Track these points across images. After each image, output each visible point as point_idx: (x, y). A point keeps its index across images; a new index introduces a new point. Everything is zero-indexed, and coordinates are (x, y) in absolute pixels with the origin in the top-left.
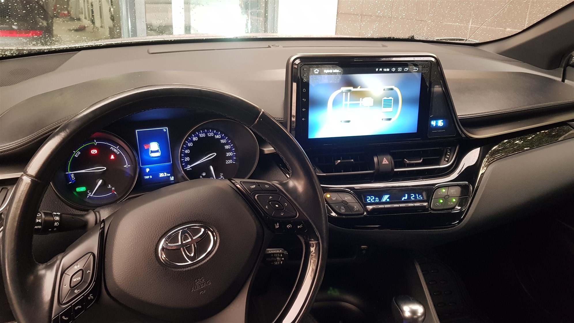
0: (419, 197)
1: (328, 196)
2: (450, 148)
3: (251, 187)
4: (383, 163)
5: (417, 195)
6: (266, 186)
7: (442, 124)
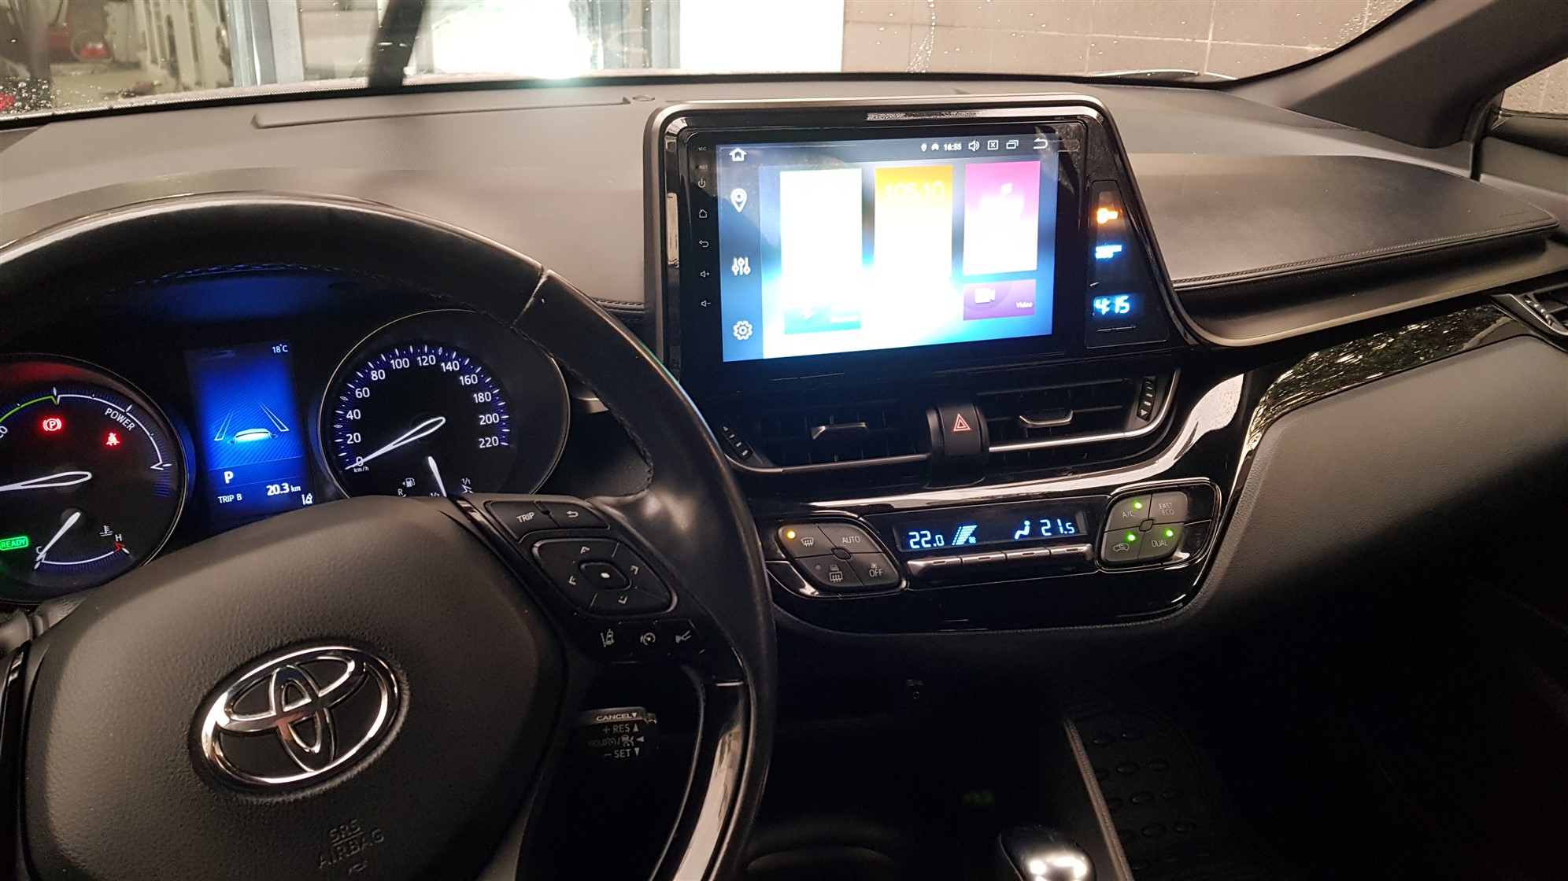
0: (1065, 529)
1: (791, 535)
2: (1153, 378)
3: (519, 517)
4: (955, 430)
5: (1059, 521)
6: (570, 513)
7: (1127, 306)
